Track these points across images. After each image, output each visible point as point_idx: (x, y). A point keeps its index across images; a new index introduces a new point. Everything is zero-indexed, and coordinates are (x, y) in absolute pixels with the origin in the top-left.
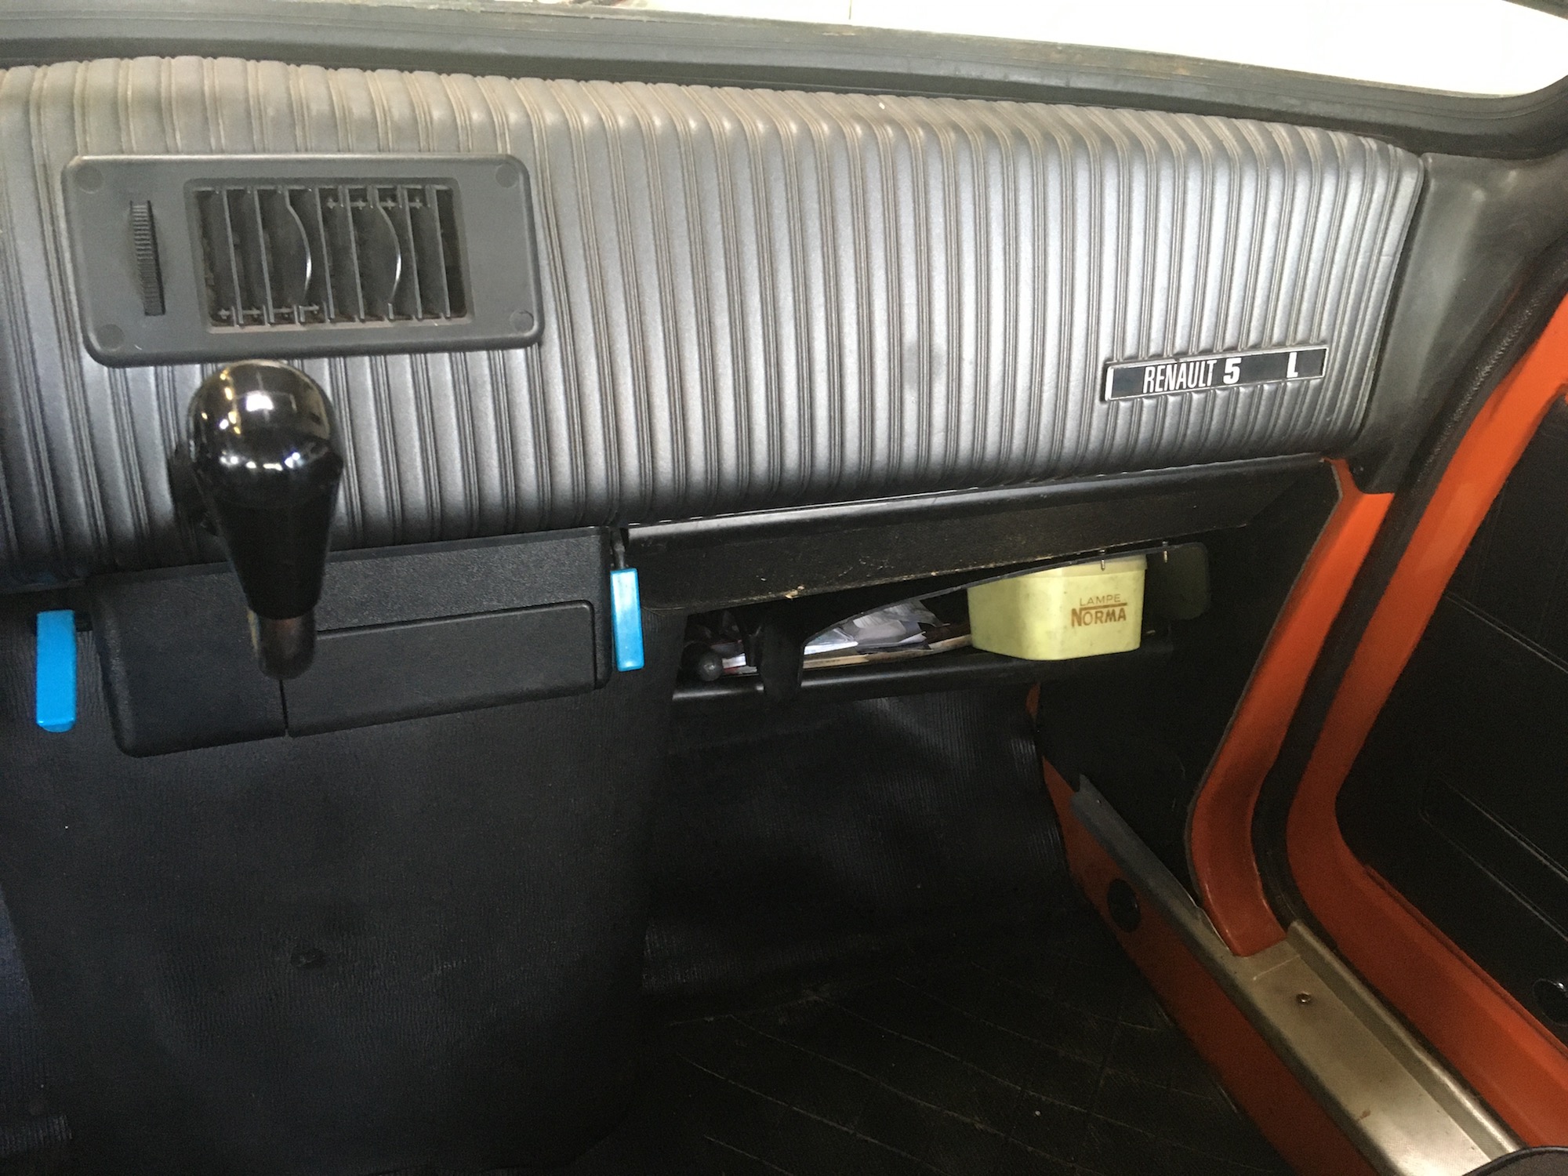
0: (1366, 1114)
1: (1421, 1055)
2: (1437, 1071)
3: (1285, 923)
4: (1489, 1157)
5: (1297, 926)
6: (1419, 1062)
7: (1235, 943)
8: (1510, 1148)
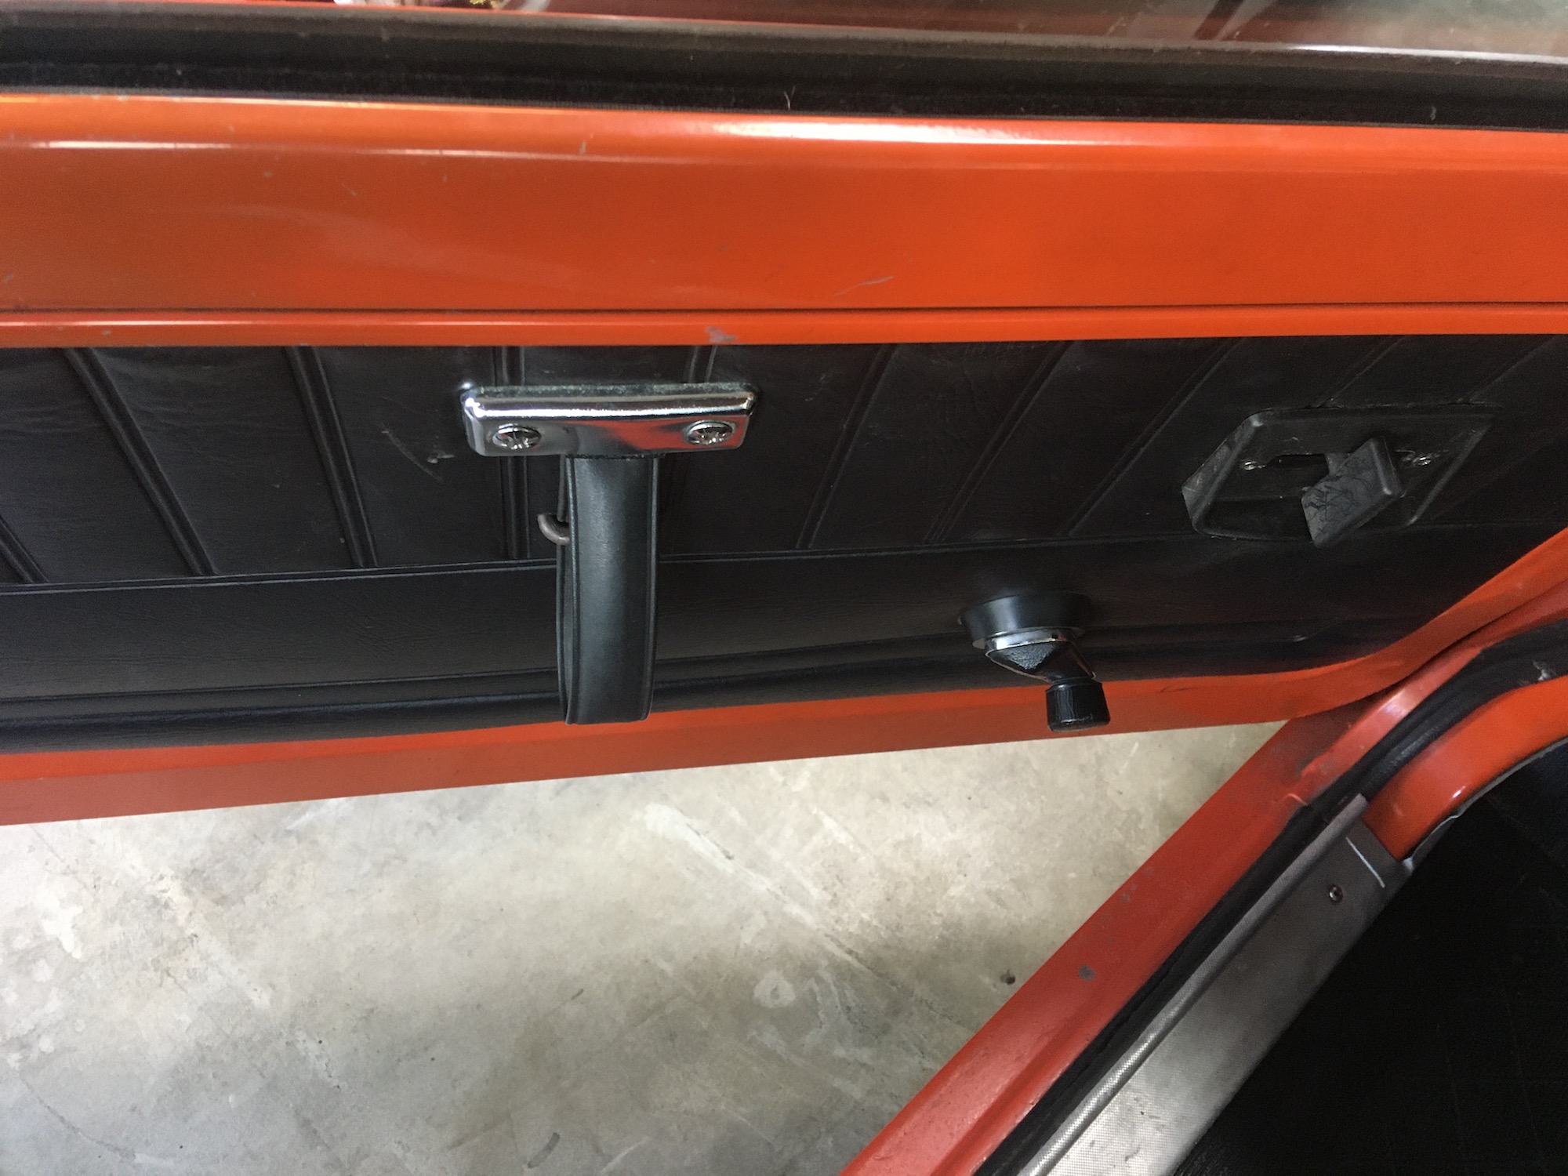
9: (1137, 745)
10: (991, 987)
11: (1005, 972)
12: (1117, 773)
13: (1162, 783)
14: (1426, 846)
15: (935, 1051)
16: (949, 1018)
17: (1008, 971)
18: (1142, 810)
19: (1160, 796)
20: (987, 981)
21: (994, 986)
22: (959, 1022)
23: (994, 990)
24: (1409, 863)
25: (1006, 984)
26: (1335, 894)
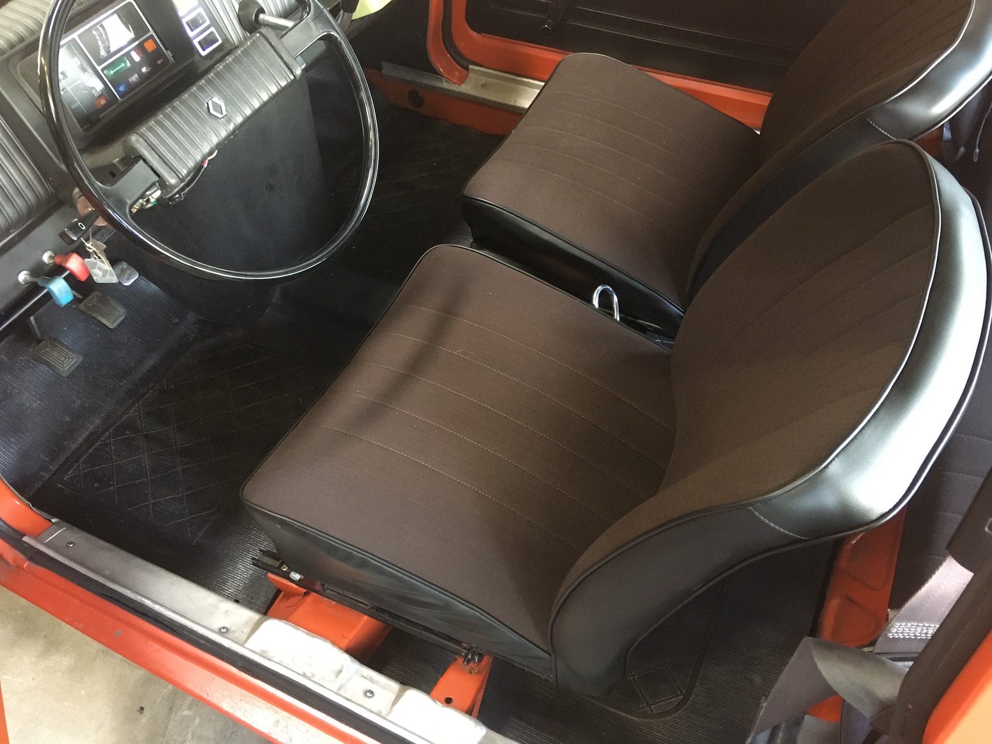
0: (515, 102)
1: (519, 79)
2: (525, 80)
3: (467, 69)
4: (538, 89)
5: (471, 67)
6: (520, 81)
7: (458, 83)
8: (543, 84)
9: (5, 677)
10: (147, 717)
11: (138, 713)
12: (22, 683)
13: (26, 660)
14: (45, 515)
15: (182, 736)
16: (165, 734)
17: (138, 711)
18: (43, 666)
19: (34, 659)
20: (144, 720)
21: (146, 716)
22: (167, 728)
23: (148, 716)
24: (53, 520)
25: (144, 711)
26: (70, 544)
